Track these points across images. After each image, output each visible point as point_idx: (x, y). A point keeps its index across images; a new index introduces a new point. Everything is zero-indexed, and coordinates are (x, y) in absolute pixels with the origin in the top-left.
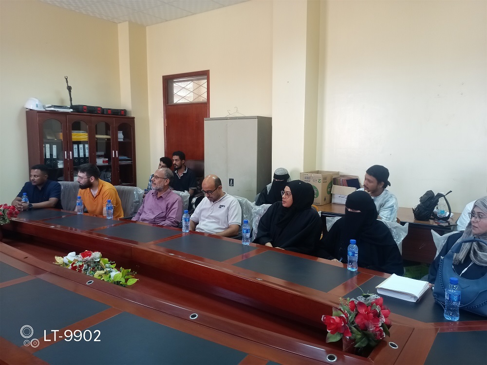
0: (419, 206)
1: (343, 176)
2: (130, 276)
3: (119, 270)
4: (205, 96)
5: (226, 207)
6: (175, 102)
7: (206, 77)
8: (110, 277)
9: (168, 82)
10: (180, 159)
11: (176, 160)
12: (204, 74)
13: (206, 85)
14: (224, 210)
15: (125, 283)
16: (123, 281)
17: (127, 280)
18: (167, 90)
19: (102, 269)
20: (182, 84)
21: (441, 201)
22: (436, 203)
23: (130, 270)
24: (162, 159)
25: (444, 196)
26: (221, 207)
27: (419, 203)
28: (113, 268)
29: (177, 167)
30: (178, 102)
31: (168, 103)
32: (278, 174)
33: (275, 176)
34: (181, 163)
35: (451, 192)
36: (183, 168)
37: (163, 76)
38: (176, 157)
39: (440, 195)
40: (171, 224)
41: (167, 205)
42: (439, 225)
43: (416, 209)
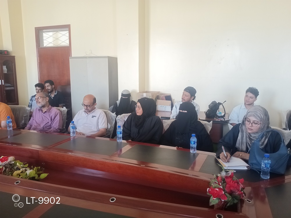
0: (208, 110)
1: (162, 94)
2: (41, 172)
3: (31, 169)
4: (68, 42)
5: (97, 117)
6: (45, 46)
7: (68, 29)
8: (27, 174)
9: (39, 31)
10: (50, 85)
11: (48, 86)
12: (67, 27)
13: (68, 35)
14: (95, 119)
15: (39, 178)
16: (37, 176)
17: (39, 175)
18: (39, 37)
19: (18, 169)
20: (51, 34)
21: (221, 107)
22: (218, 108)
23: (39, 167)
24: (36, 86)
25: (222, 104)
26: (93, 117)
27: (209, 108)
28: (26, 168)
29: (49, 91)
30: (47, 46)
31: (39, 46)
32: (124, 93)
33: (123, 95)
34: (52, 88)
35: (226, 101)
36: (54, 92)
37: (35, 28)
38: (47, 84)
39: (220, 104)
40: (56, 130)
41: (51, 117)
42: (221, 121)
43: (207, 112)
